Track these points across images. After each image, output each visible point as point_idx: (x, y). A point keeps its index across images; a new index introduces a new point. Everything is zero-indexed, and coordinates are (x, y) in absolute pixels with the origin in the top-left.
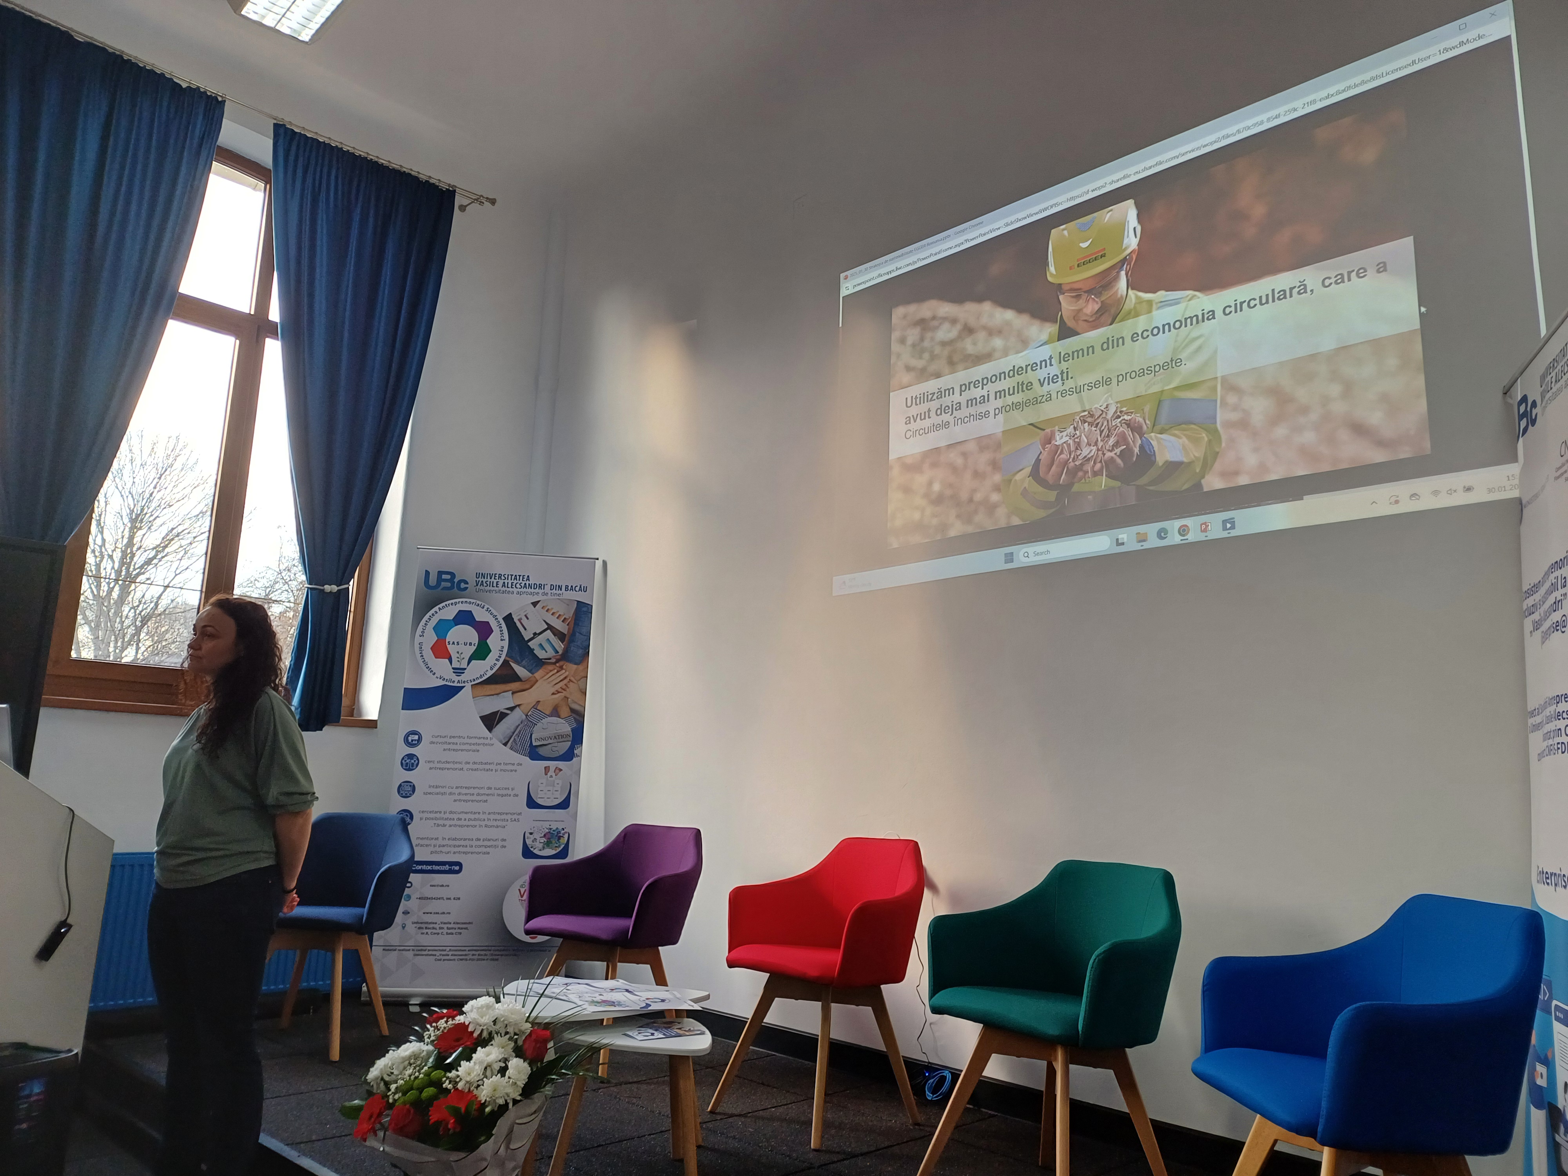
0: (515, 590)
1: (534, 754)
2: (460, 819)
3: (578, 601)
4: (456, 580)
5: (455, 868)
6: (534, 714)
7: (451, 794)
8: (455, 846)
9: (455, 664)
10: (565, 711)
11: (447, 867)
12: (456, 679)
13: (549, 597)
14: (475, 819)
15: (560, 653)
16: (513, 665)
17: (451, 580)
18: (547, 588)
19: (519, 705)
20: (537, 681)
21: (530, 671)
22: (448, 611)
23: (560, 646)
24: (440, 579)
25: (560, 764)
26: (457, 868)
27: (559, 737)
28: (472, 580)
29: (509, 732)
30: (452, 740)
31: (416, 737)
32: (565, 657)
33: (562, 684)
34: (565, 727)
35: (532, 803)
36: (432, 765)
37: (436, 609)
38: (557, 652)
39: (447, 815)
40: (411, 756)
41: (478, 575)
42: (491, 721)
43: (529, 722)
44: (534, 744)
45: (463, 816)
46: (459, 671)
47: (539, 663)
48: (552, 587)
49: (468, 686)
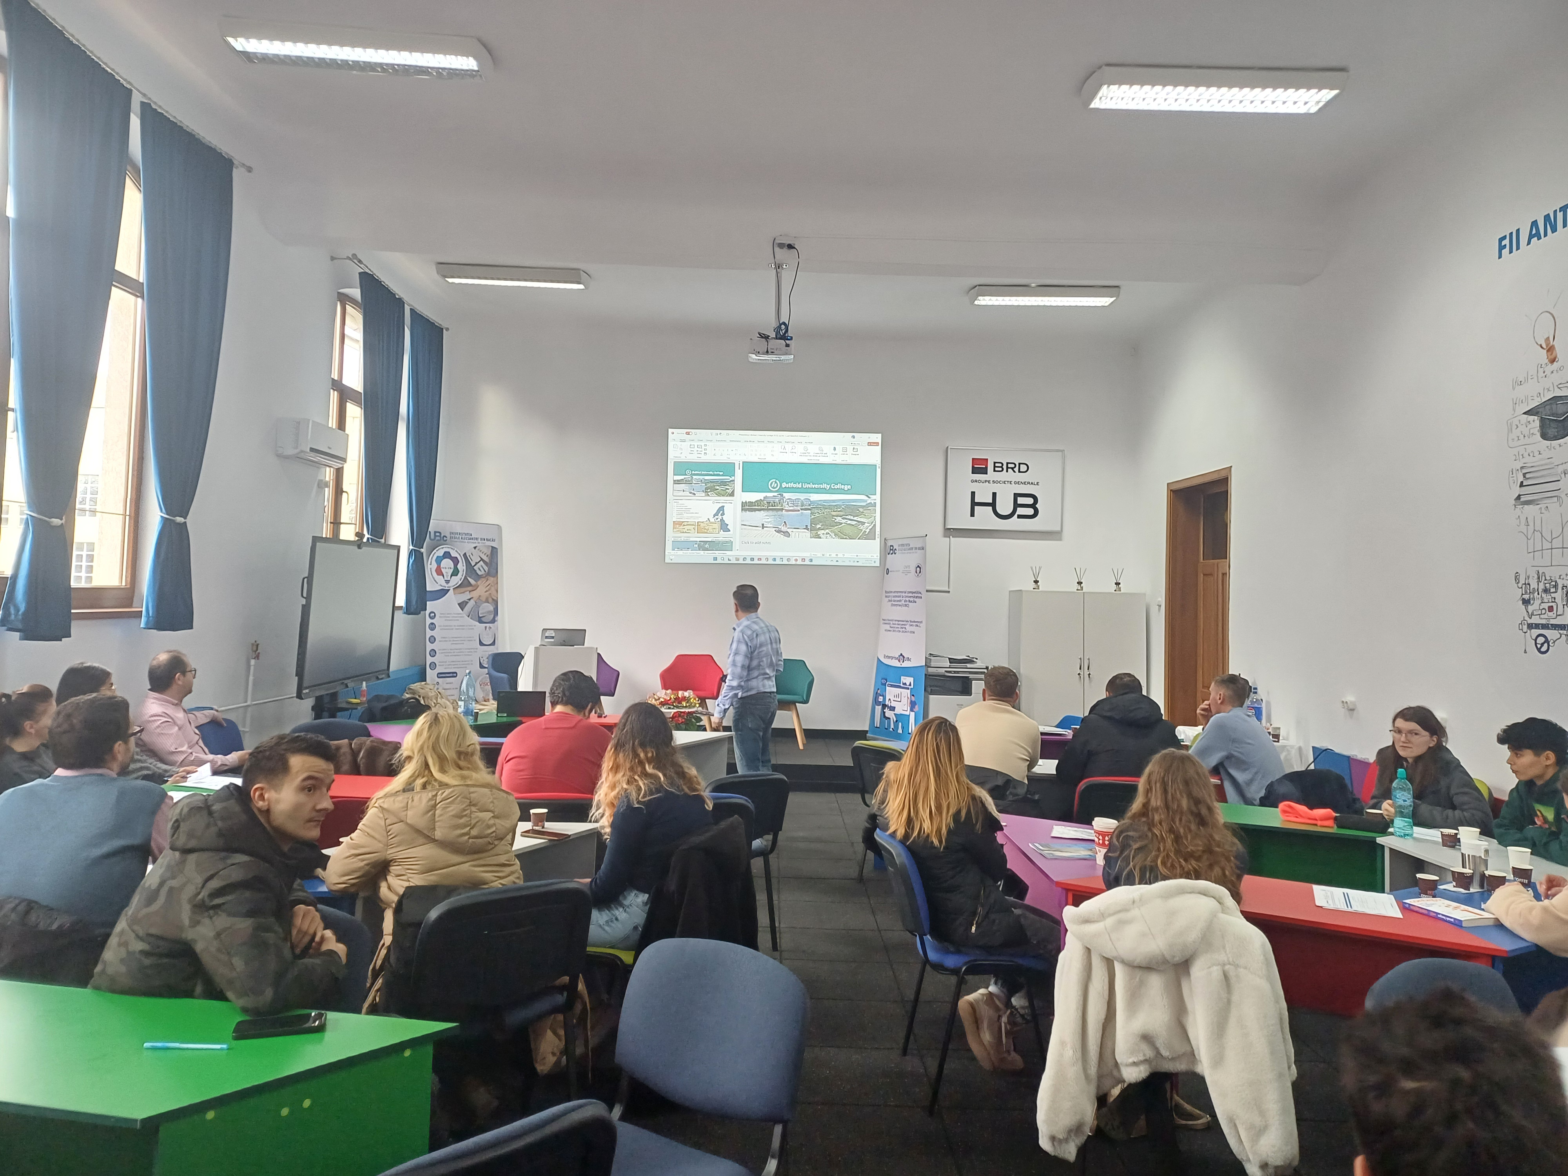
0: (466, 541)
1: (480, 620)
2: (454, 652)
3: (492, 547)
4: (442, 536)
5: (454, 675)
6: (479, 602)
7: (450, 641)
8: (454, 665)
9: (446, 579)
10: (490, 600)
11: (451, 675)
12: (447, 585)
13: (480, 544)
14: (460, 652)
15: (487, 571)
16: (469, 579)
17: (440, 536)
18: (479, 539)
19: (472, 598)
20: (478, 586)
21: (475, 581)
22: (440, 552)
23: (486, 568)
24: (435, 536)
25: (491, 625)
26: (455, 675)
27: (489, 612)
28: (448, 535)
29: (469, 610)
30: (449, 616)
31: (433, 615)
32: (488, 574)
33: (488, 587)
34: (491, 608)
35: (481, 644)
36: (441, 628)
37: (435, 551)
38: (485, 571)
39: (450, 651)
40: (432, 624)
41: (451, 533)
42: (462, 605)
43: (477, 606)
44: (480, 616)
45: (455, 651)
46: (447, 582)
47: (478, 577)
48: (481, 539)
49: (452, 589)
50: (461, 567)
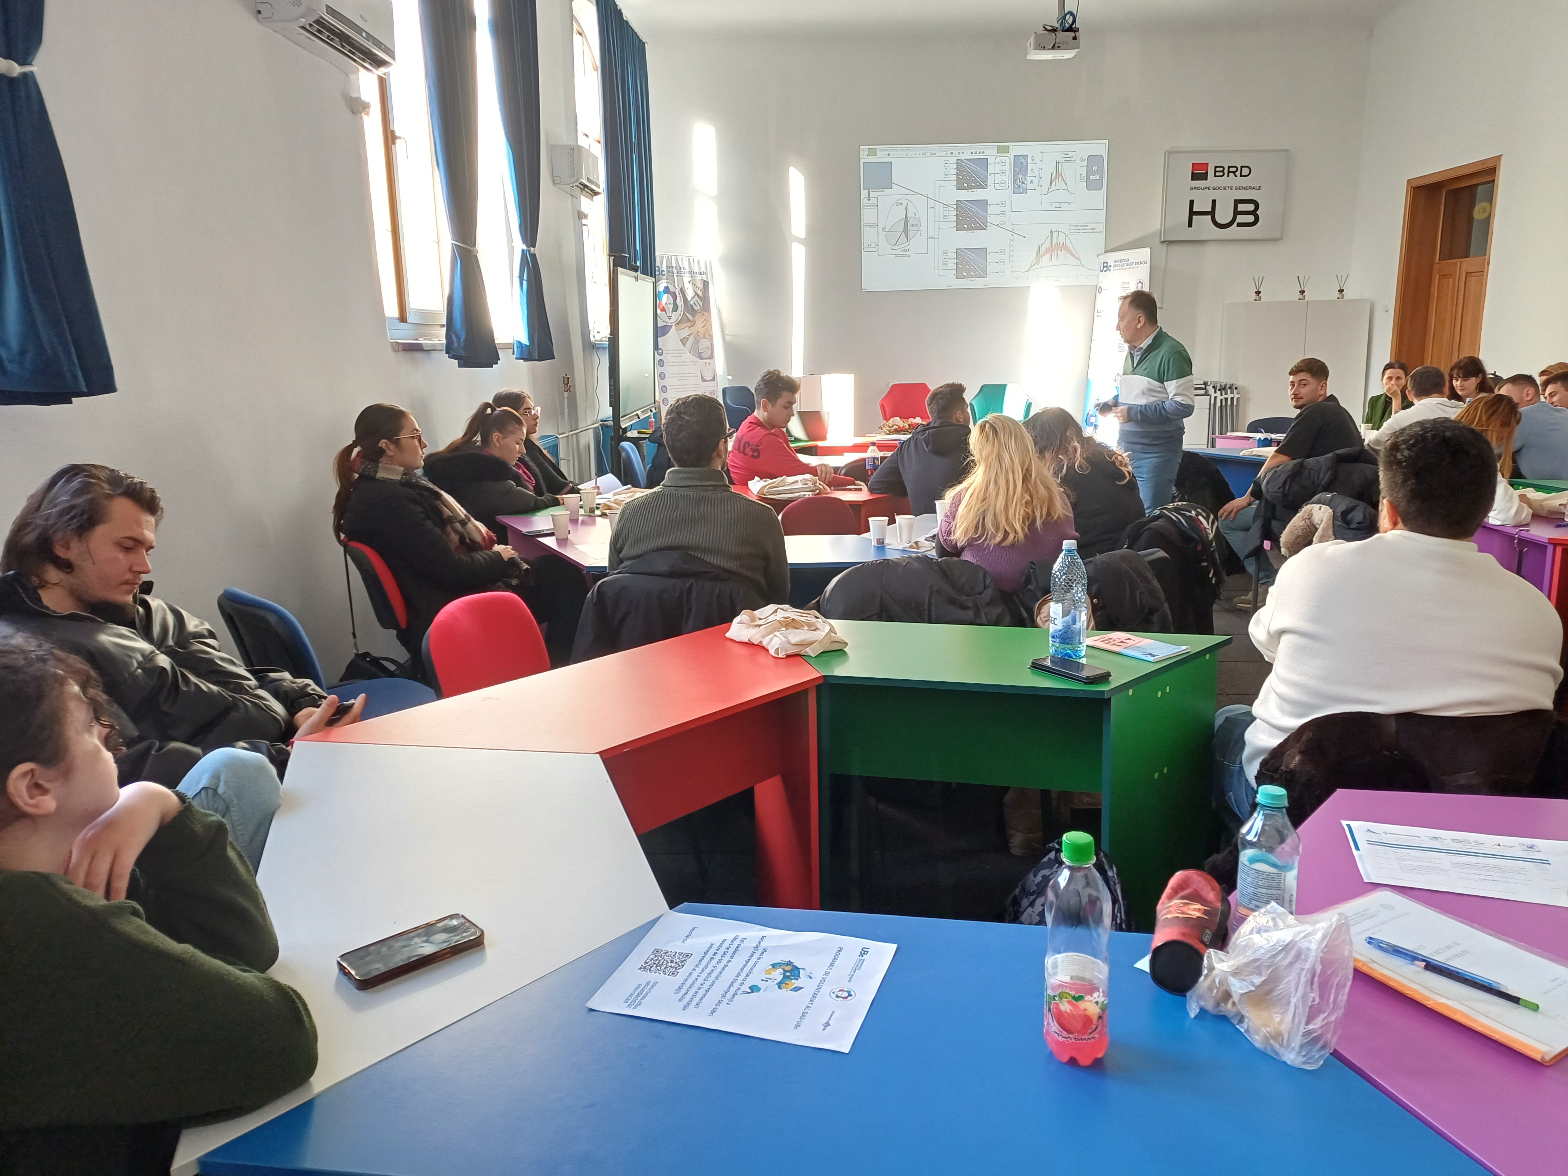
0: (682, 275)
1: (700, 356)
3: (704, 281)
4: (661, 270)
6: (697, 337)
7: (677, 377)
9: (669, 315)
10: (707, 336)
12: (670, 322)
13: (693, 278)
16: (686, 314)
18: (692, 273)
19: (692, 334)
20: (696, 321)
21: (693, 316)
22: (662, 287)
23: (700, 303)
25: (709, 361)
27: (706, 348)
28: (666, 270)
29: (690, 347)
30: (674, 351)
31: (661, 351)
32: (702, 309)
33: (704, 322)
34: (708, 344)
35: (703, 380)
36: (669, 364)
38: (700, 306)
39: (678, 387)
40: (661, 360)
43: (696, 341)
44: (699, 352)
47: (695, 312)
49: (674, 324)
50: (680, 302)
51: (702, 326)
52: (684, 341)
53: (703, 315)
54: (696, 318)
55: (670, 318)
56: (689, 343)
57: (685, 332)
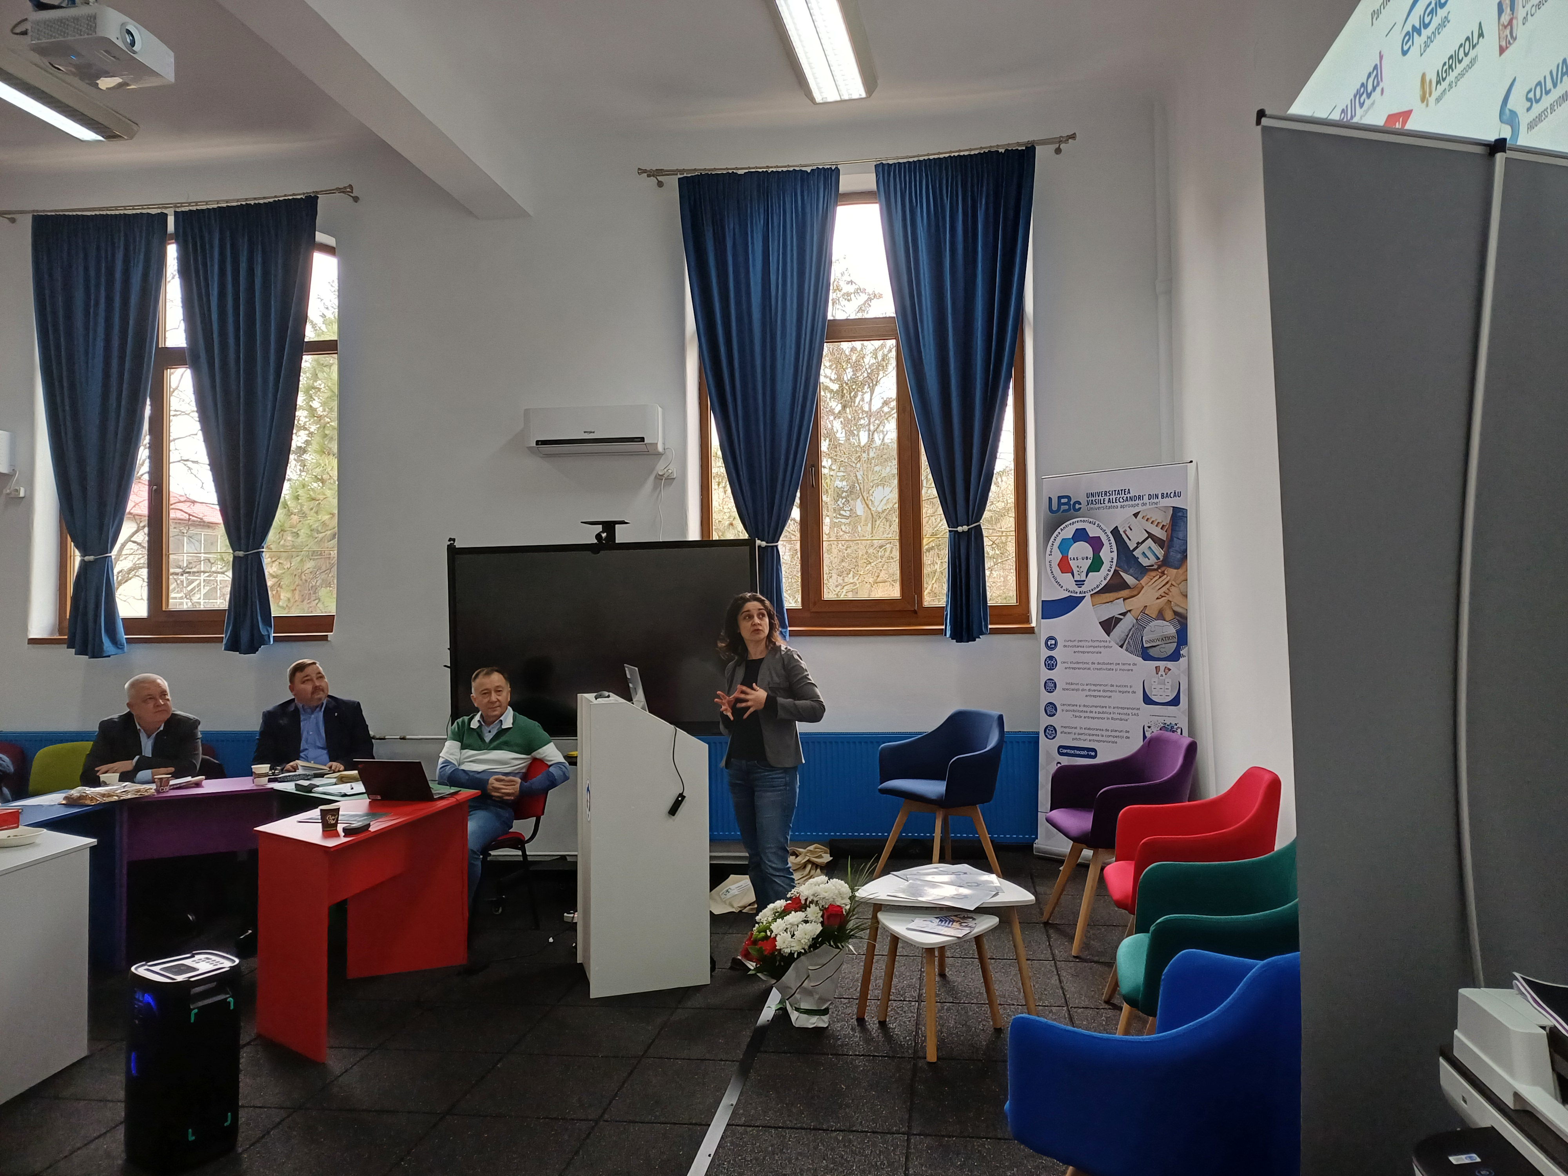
0: (1119, 504)
1: (1146, 655)
2: (1091, 712)
3: (1174, 510)
4: (1072, 502)
5: (1091, 752)
6: (1143, 618)
7: (1083, 690)
8: (1089, 735)
9: (1077, 578)
10: (1169, 614)
11: (1085, 753)
12: (1078, 590)
13: (1148, 507)
14: (1103, 713)
15: (1161, 558)
16: (1122, 574)
17: (1068, 503)
18: (1146, 498)
19: (1130, 611)
21: (1137, 579)
22: (1067, 530)
23: (1160, 553)
24: (1059, 503)
25: (1169, 664)
26: (1093, 754)
27: (1168, 639)
28: (1084, 500)
29: (1123, 635)
30: (1080, 644)
31: (1053, 642)
32: (1165, 563)
33: (1164, 589)
34: (1171, 630)
35: (1148, 700)
36: (1067, 665)
37: (1058, 529)
38: (1158, 558)
39: (1082, 708)
40: (1051, 658)
41: (1087, 493)
43: (1140, 626)
44: (1145, 646)
45: (1094, 709)
47: (1142, 571)
48: (1150, 497)
49: (1088, 595)
50: (1109, 554)
51: (1157, 595)
52: (1108, 625)
53: (1163, 573)
54: (1143, 582)
55: (1080, 583)
56: (1120, 630)
57: (1115, 608)
